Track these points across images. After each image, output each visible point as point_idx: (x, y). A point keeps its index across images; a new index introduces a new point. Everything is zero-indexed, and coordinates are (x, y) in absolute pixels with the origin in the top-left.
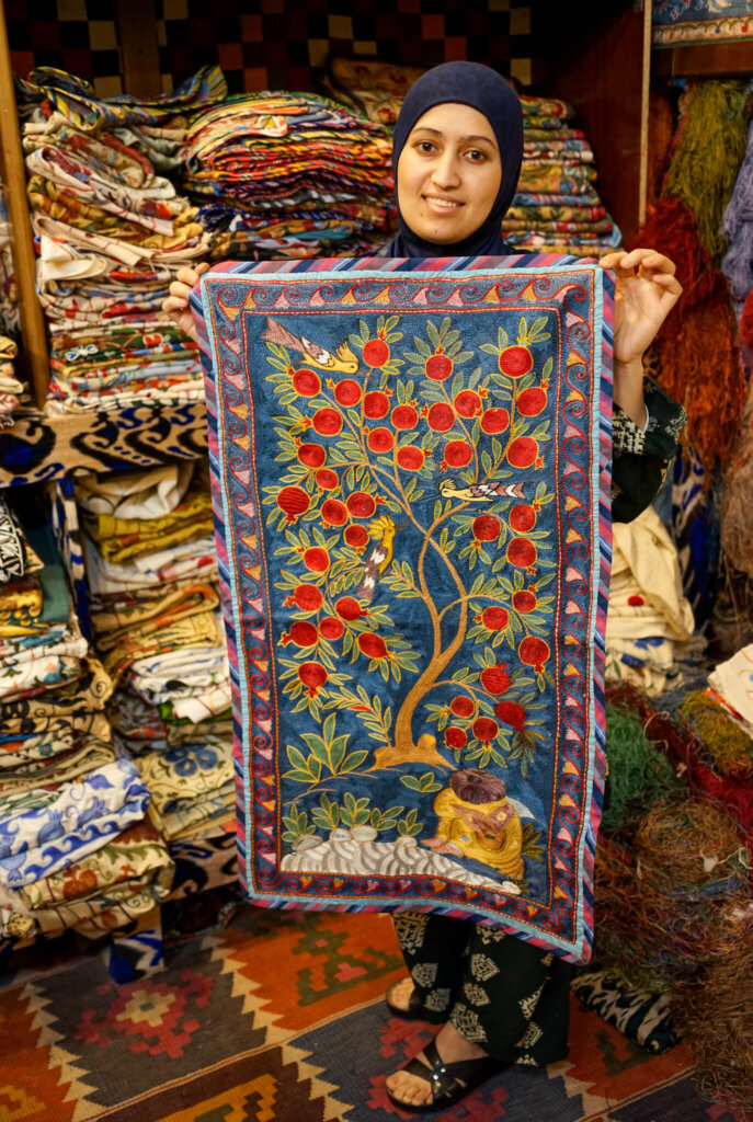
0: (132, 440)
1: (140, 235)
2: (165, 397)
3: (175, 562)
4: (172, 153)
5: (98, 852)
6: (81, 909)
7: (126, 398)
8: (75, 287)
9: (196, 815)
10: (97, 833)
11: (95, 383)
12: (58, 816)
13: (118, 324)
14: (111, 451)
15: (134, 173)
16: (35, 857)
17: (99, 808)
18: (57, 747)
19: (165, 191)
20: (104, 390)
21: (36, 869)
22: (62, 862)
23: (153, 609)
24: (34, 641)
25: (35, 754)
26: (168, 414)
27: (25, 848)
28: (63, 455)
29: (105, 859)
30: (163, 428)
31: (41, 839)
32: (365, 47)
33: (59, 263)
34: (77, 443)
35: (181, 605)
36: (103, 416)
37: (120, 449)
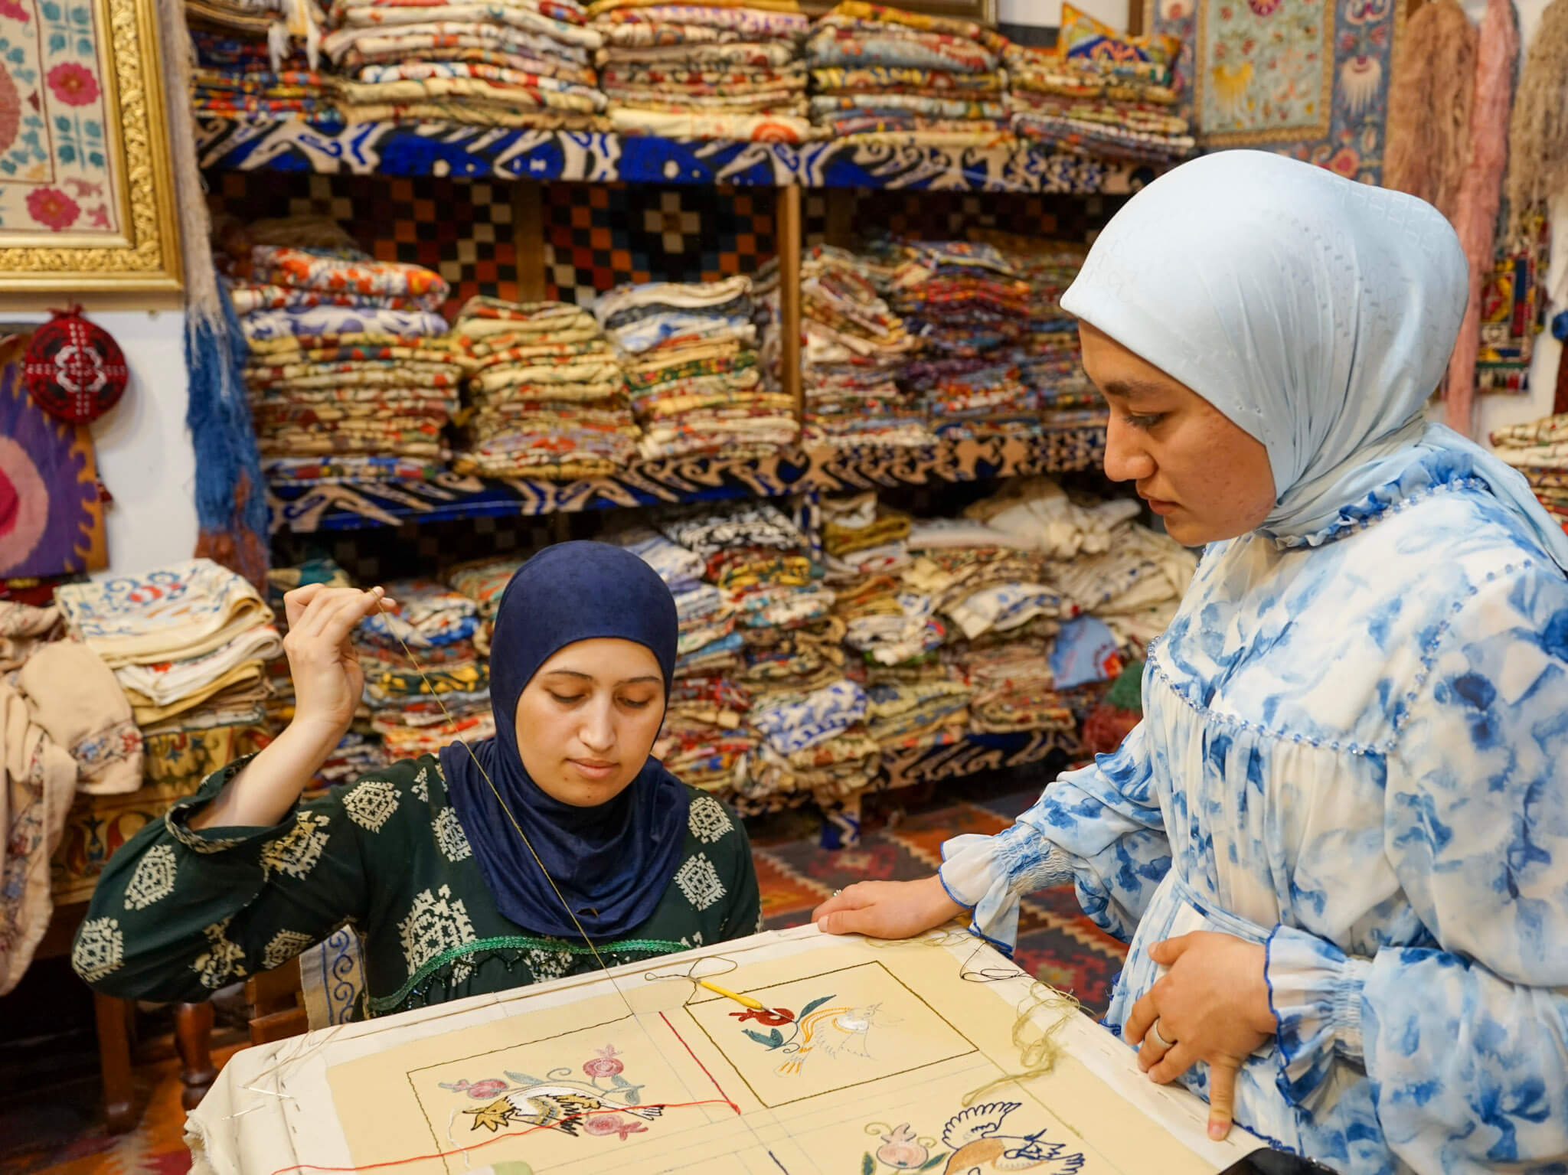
0: (857, 469)
1: (868, 335)
2: (879, 440)
3: (870, 560)
4: (885, 283)
5: (835, 738)
6: (820, 777)
7: (855, 440)
8: (825, 367)
9: (888, 730)
10: (834, 726)
11: (837, 428)
12: (811, 709)
13: (849, 393)
14: (844, 475)
15: (864, 296)
16: (797, 735)
17: (835, 709)
18: (811, 665)
19: (882, 308)
20: (842, 434)
21: (798, 743)
22: (812, 741)
23: (855, 592)
24: (802, 588)
25: (796, 669)
26: (879, 453)
27: (791, 728)
28: (815, 476)
29: (837, 745)
30: (876, 462)
31: (802, 723)
32: (988, 220)
33: (820, 350)
34: (824, 468)
35: (872, 590)
36: (840, 451)
37: (849, 474)
